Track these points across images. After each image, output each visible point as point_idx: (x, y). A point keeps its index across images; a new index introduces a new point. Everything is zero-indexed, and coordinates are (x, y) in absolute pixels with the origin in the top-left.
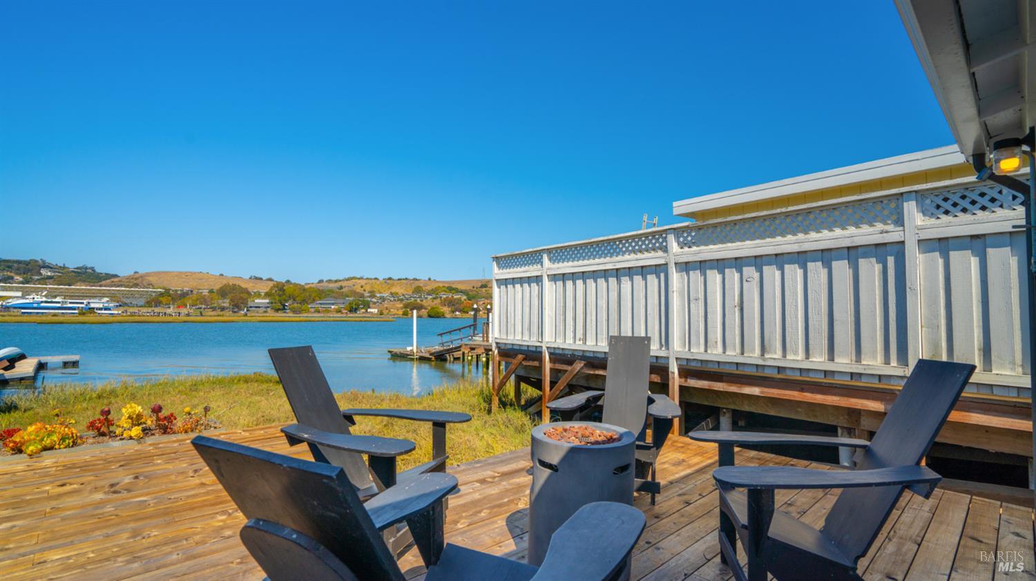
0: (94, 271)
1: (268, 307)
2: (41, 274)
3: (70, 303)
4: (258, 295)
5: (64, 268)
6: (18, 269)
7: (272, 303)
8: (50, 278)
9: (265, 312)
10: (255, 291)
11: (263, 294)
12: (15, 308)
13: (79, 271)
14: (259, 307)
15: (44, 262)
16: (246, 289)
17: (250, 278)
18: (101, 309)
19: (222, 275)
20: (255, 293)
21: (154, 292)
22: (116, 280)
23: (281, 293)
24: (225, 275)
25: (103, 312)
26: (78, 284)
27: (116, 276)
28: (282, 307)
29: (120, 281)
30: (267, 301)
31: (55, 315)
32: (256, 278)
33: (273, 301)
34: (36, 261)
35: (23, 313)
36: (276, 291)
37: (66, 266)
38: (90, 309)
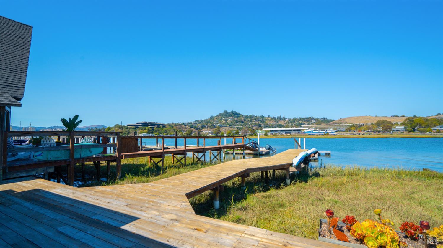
0: (327, 119)
1: (404, 130)
2: (312, 121)
3: (321, 131)
4: (397, 124)
5: (318, 119)
6: (306, 120)
7: (406, 128)
8: (314, 122)
9: (402, 133)
10: (395, 122)
11: (400, 124)
12: (307, 133)
13: (322, 119)
14: (399, 130)
15: (312, 117)
16: (390, 121)
17: (392, 116)
18: (330, 133)
19: (377, 116)
20: (395, 123)
21: (348, 125)
22: (334, 122)
23: (411, 122)
24: (378, 116)
25: (331, 134)
26: (322, 124)
27: (334, 120)
28: (413, 130)
29: (336, 122)
30: (403, 127)
31: (317, 135)
32: (395, 116)
33: (407, 127)
34: (311, 117)
35: (309, 135)
36: (408, 122)
37: (319, 118)
38: (327, 133)
